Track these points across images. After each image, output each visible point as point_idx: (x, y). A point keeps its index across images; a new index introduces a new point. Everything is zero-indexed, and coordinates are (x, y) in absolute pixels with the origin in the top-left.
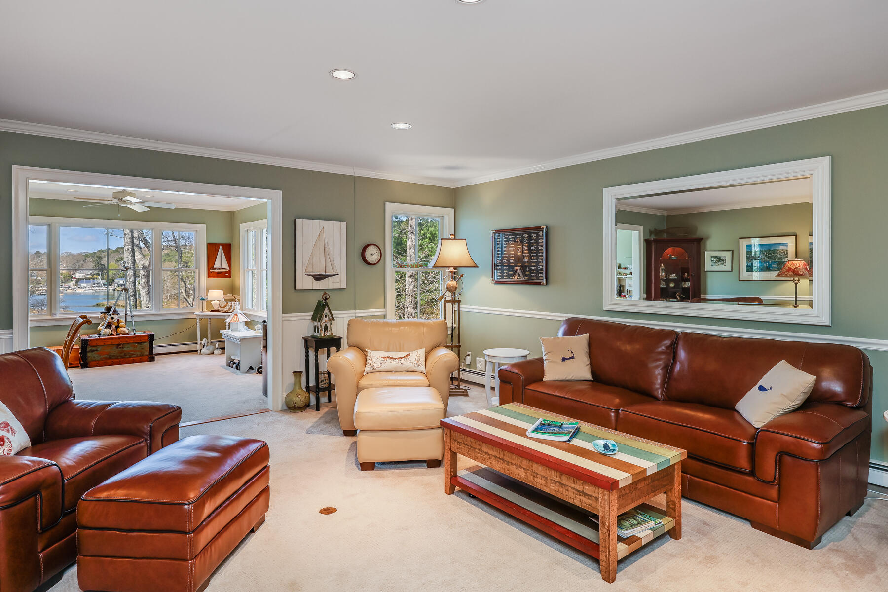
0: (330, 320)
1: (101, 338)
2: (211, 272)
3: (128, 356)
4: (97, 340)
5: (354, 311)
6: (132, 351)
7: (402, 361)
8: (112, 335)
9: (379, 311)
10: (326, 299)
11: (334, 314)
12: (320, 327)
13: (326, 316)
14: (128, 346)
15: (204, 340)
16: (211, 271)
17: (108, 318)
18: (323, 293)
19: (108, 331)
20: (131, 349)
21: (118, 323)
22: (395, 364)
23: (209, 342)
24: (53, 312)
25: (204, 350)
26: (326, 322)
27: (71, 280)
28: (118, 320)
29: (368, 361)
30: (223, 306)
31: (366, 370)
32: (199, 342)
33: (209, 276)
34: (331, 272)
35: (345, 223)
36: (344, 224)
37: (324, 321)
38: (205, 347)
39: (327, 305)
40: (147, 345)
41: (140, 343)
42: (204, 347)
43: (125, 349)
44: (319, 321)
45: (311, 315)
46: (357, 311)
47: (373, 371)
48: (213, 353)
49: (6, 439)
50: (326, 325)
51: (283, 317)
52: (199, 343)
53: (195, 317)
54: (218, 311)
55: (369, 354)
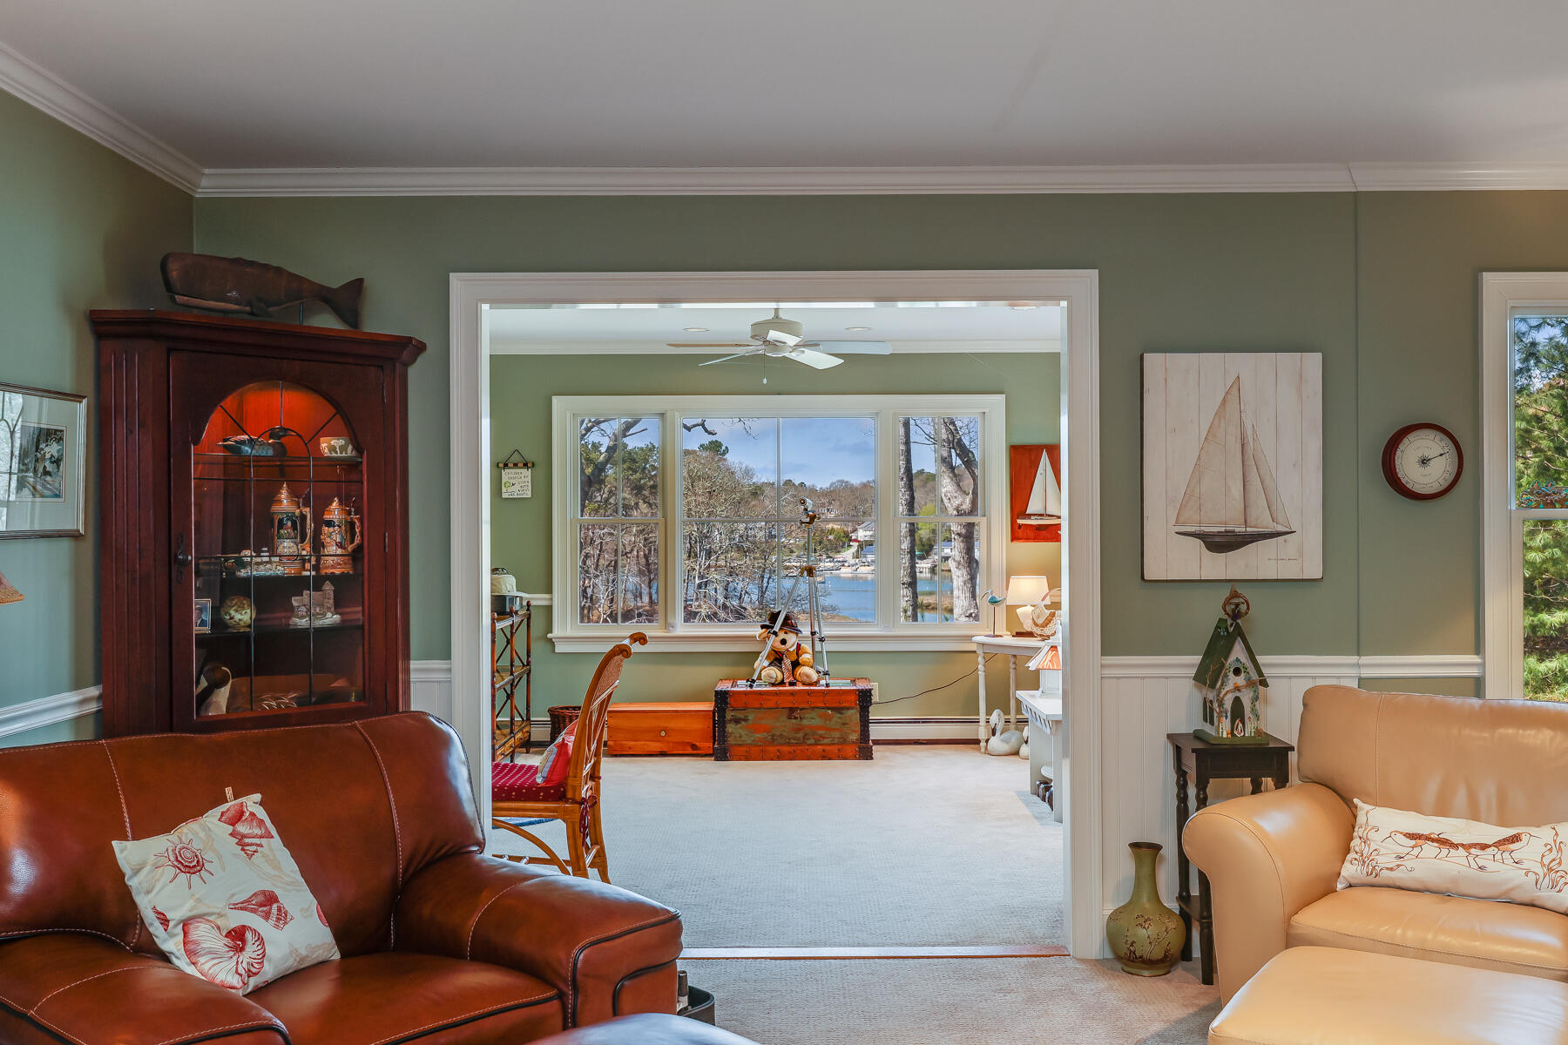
0: (1250, 684)
1: (754, 689)
2: (1020, 526)
3: (812, 741)
4: (745, 693)
5: (1354, 659)
6: (819, 728)
7: (1485, 858)
8: (782, 683)
9: (1455, 664)
10: (1236, 615)
11: (1265, 665)
12: (1216, 705)
13: (1237, 672)
14: (814, 714)
15: (996, 713)
16: (1020, 521)
17: (773, 641)
18: (1227, 594)
19: (774, 673)
20: (817, 722)
21: (797, 653)
22: (1453, 865)
23: (1013, 720)
24: (670, 620)
25: (996, 743)
26: (1237, 689)
27: (850, 546)
28: (799, 646)
29: (1355, 843)
30: (1040, 621)
31: (1344, 873)
32: (982, 717)
33: (1015, 537)
34: (1267, 525)
35: (1319, 356)
36: (1314, 361)
37: (1230, 686)
38: (998, 733)
39: (1239, 633)
40: (854, 715)
41: (838, 710)
42: (994, 734)
43: (805, 722)
44: (1213, 686)
45: (1191, 666)
46: (1365, 660)
47: (1371, 879)
48: (1016, 753)
49: (249, 935)
50: (1237, 701)
51: (1102, 666)
52: (983, 722)
53: (973, 647)
54: (1030, 634)
55: (1361, 819)
